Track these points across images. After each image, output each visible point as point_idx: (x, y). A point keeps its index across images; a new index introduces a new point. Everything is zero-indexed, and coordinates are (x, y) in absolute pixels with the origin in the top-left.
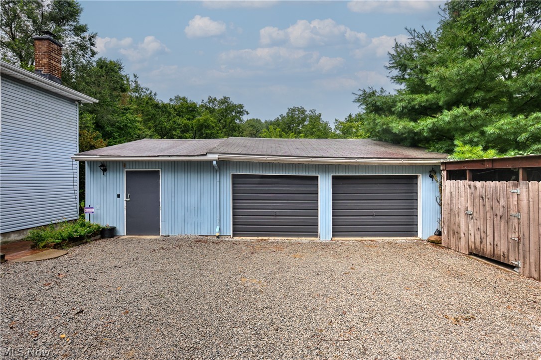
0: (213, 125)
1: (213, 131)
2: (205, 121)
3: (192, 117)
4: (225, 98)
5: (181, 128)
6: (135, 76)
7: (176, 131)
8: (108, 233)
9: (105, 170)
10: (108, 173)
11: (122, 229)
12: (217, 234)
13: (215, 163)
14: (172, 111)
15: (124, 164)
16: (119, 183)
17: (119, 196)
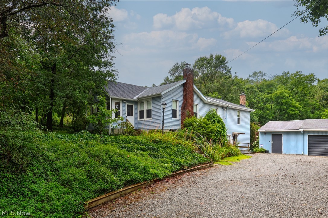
0: (288, 95)
1: (288, 100)
2: (281, 94)
3: (270, 91)
4: (297, 72)
5: (264, 101)
6: (235, 73)
7: (260, 103)
8: (267, 152)
9: (265, 134)
10: (266, 135)
11: (270, 151)
12: (303, 154)
13: (302, 132)
14: (256, 89)
15: (271, 132)
16: (270, 138)
17: (269, 142)
